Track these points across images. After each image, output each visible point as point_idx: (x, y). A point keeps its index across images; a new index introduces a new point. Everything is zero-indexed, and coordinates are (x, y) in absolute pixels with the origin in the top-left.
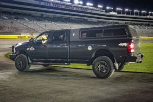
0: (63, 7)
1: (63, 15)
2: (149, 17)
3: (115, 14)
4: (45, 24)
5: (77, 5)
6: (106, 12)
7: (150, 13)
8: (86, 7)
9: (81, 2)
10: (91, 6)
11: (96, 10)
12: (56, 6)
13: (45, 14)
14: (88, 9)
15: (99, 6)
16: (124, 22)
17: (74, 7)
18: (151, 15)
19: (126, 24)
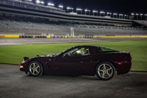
0: (25, 7)
1: (24, 15)
2: (106, 17)
3: (75, 14)
4: (7, 23)
5: (39, 5)
6: (66, 12)
7: (108, 13)
8: (47, 7)
9: (43, 2)
10: (51, 6)
11: (57, 10)
12: (18, 6)
13: (7, 14)
14: (49, 9)
15: (60, 6)
16: (84, 22)
17: (36, 6)
18: (109, 15)
19: (86, 24)
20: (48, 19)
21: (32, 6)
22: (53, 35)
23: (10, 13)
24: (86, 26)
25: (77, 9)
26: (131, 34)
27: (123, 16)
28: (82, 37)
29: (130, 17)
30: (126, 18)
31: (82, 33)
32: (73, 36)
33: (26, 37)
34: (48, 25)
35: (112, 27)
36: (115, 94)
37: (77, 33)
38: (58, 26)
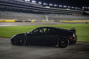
0: (18, 3)
1: (18, 8)
2: (68, 9)
3: (49, 7)
4: (7, 13)
5: (27, 2)
6: (43, 6)
7: (68, 7)
8: (32, 3)
10: (34, 3)
11: (38, 5)
13: (8, 7)
15: (39, 3)
16: (54, 12)
17: (25, 3)
18: (69, 8)
19: (55, 13)
20: (32, 11)
21: (23, 3)
22: (35, 20)
23: (9, 7)
24: (56, 14)
25: (50, 5)
26: (82, 19)
27: (78, 9)
28: (53, 21)
29: (82, 9)
30: (79, 10)
31: (53, 19)
32: (48, 21)
33: (19, 21)
34: (32, 14)
35: (71, 16)
36: (72, 56)
37: (50, 19)
38: (38, 14)
